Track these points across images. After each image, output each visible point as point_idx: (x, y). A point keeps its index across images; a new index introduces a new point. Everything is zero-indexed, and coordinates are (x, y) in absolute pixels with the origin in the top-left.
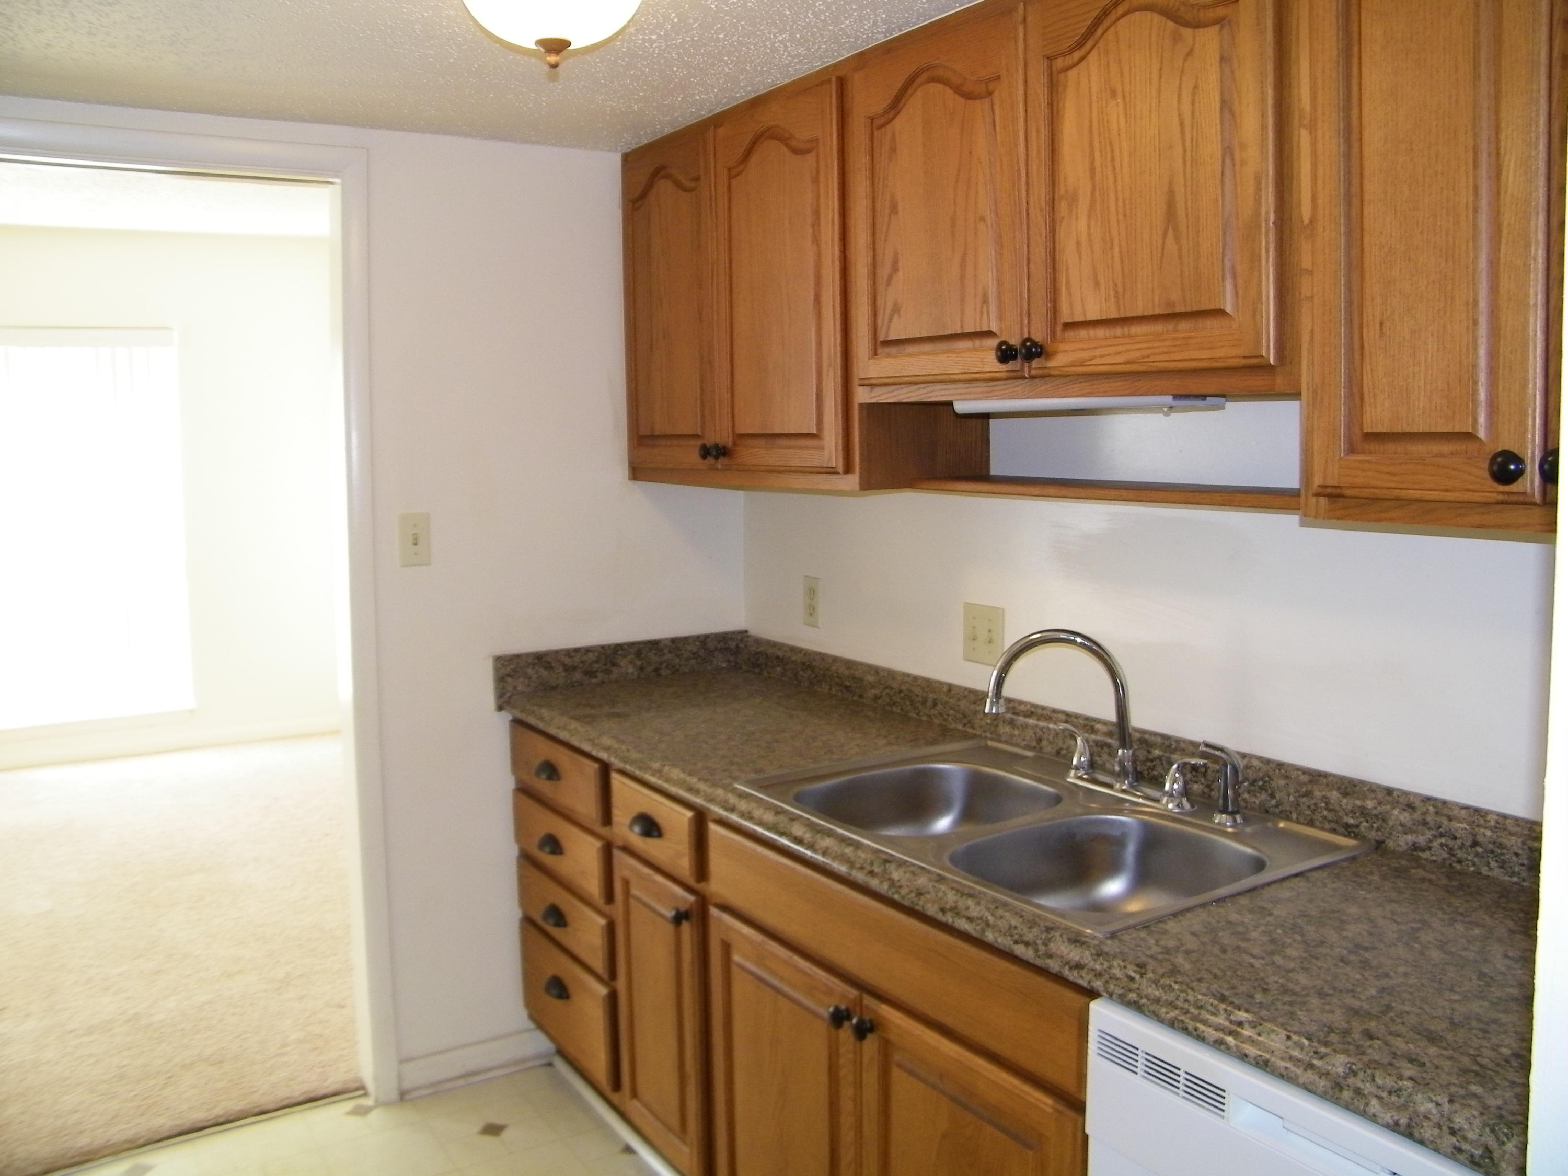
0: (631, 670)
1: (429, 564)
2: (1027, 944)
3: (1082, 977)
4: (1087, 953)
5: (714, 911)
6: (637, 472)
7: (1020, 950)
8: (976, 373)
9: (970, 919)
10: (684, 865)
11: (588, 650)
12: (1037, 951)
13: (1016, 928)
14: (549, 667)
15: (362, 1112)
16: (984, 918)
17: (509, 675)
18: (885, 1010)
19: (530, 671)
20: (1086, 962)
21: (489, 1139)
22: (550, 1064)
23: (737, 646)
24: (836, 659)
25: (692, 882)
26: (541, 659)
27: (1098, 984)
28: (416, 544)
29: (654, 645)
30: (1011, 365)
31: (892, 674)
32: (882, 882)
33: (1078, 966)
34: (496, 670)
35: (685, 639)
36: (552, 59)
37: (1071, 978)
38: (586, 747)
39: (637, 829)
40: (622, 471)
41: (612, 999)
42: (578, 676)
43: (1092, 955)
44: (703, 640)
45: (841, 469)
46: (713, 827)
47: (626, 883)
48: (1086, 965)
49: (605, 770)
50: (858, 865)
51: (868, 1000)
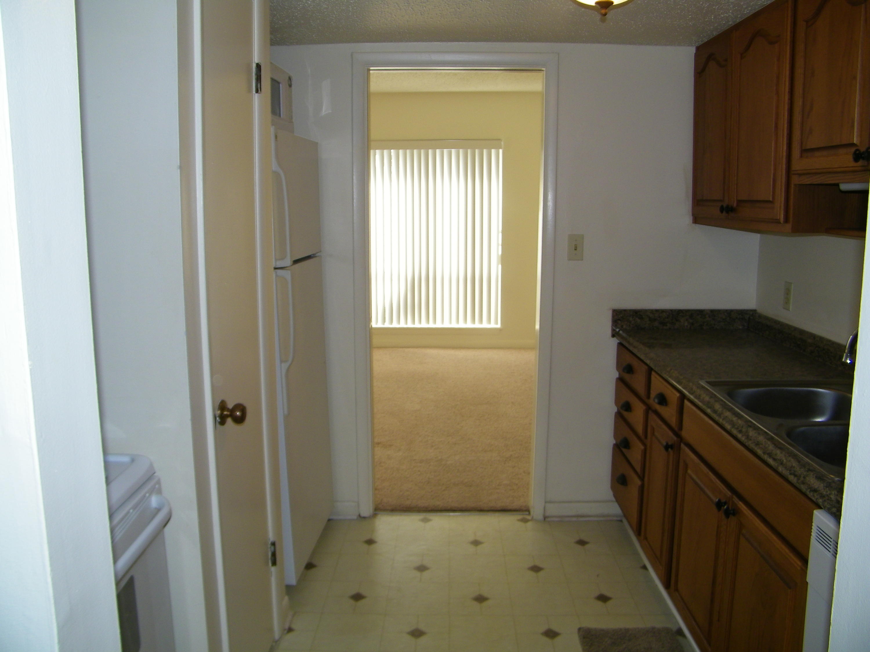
0: (686, 324)
1: (583, 260)
2: (795, 476)
3: (814, 496)
4: (822, 485)
5: (682, 445)
6: (697, 219)
7: (791, 478)
8: (846, 167)
9: (774, 460)
10: (673, 421)
11: (663, 311)
12: (798, 479)
13: (794, 467)
14: (641, 318)
15: (525, 521)
16: (782, 460)
17: (619, 320)
18: (742, 506)
19: (631, 319)
20: (820, 489)
21: (579, 547)
22: (621, 521)
23: (749, 318)
24: (796, 329)
25: (676, 429)
26: (637, 313)
27: (820, 501)
28: (576, 250)
29: (700, 312)
30: (861, 163)
31: (821, 339)
32: (743, 436)
33: (815, 491)
34: (613, 316)
35: (719, 311)
36: (603, 11)
37: (809, 496)
38: (642, 357)
39: (656, 401)
40: (688, 219)
41: (642, 487)
42: (656, 324)
43: (824, 486)
44: (729, 312)
45: (782, 220)
46: (686, 402)
47: (653, 429)
48: (819, 491)
49: (650, 370)
50: (736, 427)
51: (735, 499)
